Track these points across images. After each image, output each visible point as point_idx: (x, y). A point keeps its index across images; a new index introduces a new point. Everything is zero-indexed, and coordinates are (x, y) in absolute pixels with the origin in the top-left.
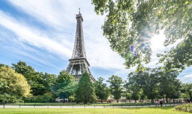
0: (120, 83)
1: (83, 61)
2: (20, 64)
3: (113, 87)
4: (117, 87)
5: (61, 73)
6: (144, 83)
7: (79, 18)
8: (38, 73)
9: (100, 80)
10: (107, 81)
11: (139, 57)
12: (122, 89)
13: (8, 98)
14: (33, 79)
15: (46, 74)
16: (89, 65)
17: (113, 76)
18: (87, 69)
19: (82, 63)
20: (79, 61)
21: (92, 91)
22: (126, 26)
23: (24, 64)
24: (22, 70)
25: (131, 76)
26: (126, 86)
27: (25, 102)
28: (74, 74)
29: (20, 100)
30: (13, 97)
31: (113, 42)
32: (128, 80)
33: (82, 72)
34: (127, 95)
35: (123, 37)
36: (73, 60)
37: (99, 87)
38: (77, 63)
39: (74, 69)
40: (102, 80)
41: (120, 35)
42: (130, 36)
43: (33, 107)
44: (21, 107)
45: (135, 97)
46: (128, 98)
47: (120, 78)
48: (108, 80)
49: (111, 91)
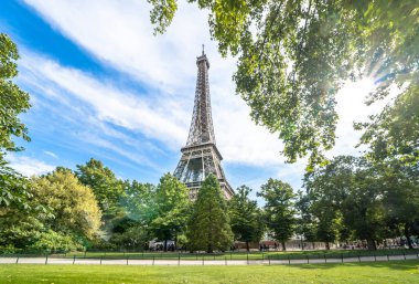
0: (287, 198)
1: (209, 151)
2: (90, 164)
3: (272, 209)
4: (281, 209)
5: (162, 180)
6: (344, 197)
7: (202, 62)
8: (121, 183)
9: (242, 192)
10: (259, 195)
11: (312, 135)
12: (293, 212)
13: (57, 241)
14: (109, 195)
15: (135, 183)
16: (221, 158)
17: (271, 182)
18: (216, 168)
19: (207, 154)
20: (202, 149)
21: (224, 220)
22: (283, 70)
23: (98, 165)
24: (93, 177)
25: (311, 179)
26: (301, 204)
27: (88, 250)
28: (191, 181)
29: (79, 246)
30: (68, 238)
31: (257, 105)
32: (304, 190)
33: (206, 174)
34: (305, 230)
35: (276, 93)
36: (189, 149)
37: (240, 209)
38: (197, 156)
39: (189, 169)
40: (247, 193)
41: (270, 90)
42: (291, 90)
43: (98, 262)
44: (77, 262)
45: (324, 235)
46: (310, 238)
47: (288, 186)
48: (260, 191)
49: (268, 218)
